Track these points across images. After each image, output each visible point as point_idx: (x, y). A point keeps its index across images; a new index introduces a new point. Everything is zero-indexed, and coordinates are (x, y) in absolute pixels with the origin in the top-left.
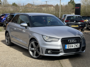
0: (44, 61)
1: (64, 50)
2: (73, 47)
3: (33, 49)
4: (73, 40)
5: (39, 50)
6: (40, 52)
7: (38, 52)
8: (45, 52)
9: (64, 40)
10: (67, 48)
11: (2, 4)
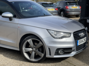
1: (76, 47)
2: (83, 42)
3: (30, 49)
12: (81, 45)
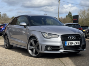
0: (43, 59)
1: (64, 47)
2: (73, 44)
3: (33, 47)
4: (73, 37)
5: (38, 48)
6: (39, 50)
7: (37, 50)
8: (45, 49)
9: (64, 37)
10: (67, 45)
11: (2, 18)
12: (71, 46)
